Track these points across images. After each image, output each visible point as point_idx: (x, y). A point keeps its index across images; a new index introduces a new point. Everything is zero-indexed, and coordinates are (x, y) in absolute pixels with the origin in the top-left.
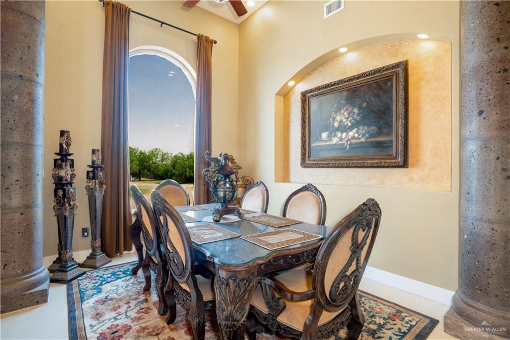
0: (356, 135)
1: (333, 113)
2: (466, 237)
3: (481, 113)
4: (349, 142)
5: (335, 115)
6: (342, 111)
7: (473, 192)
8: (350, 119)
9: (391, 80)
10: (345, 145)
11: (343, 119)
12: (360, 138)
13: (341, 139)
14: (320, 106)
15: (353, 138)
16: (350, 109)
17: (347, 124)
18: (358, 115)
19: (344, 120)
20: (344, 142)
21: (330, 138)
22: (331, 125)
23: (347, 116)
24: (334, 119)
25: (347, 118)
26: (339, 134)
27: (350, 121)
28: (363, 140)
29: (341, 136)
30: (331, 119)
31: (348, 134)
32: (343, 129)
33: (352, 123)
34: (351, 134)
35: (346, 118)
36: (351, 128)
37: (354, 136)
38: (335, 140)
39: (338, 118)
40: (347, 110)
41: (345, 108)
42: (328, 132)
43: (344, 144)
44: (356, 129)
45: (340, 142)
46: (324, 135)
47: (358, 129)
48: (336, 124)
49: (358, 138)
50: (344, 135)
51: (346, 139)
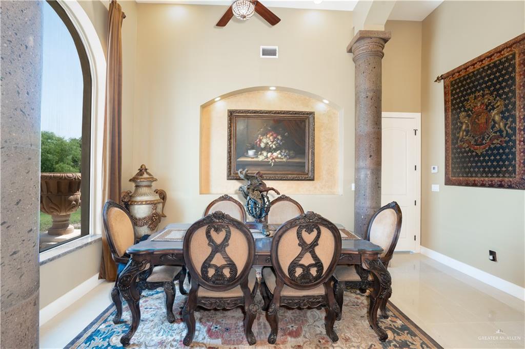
0: (279, 156)
1: (260, 136)
2: (362, 217)
3: (371, 156)
4: (273, 161)
5: (261, 138)
6: (268, 136)
7: (367, 195)
8: (274, 143)
9: (305, 121)
10: (271, 162)
11: (268, 141)
12: (283, 159)
13: (267, 157)
14: (247, 127)
15: (277, 158)
16: (275, 135)
17: (272, 146)
18: (281, 141)
19: (270, 143)
20: (269, 160)
21: (256, 155)
22: (258, 145)
23: (272, 140)
24: (260, 141)
25: (273, 142)
26: (265, 153)
27: (275, 145)
28: (284, 160)
29: (267, 155)
30: (258, 140)
31: (272, 154)
32: (268, 149)
33: (276, 146)
34: (275, 154)
35: (271, 142)
36: (275, 150)
37: (277, 156)
38: (261, 158)
39: (264, 140)
40: (272, 135)
41: (271, 134)
42: (254, 151)
43: (269, 161)
44: (279, 151)
45: (266, 160)
46: (251, 153)
47: (281, 151)
48: (262, 145)
49: (280, 158)
50: (269, 154)
51: (271, 158)
